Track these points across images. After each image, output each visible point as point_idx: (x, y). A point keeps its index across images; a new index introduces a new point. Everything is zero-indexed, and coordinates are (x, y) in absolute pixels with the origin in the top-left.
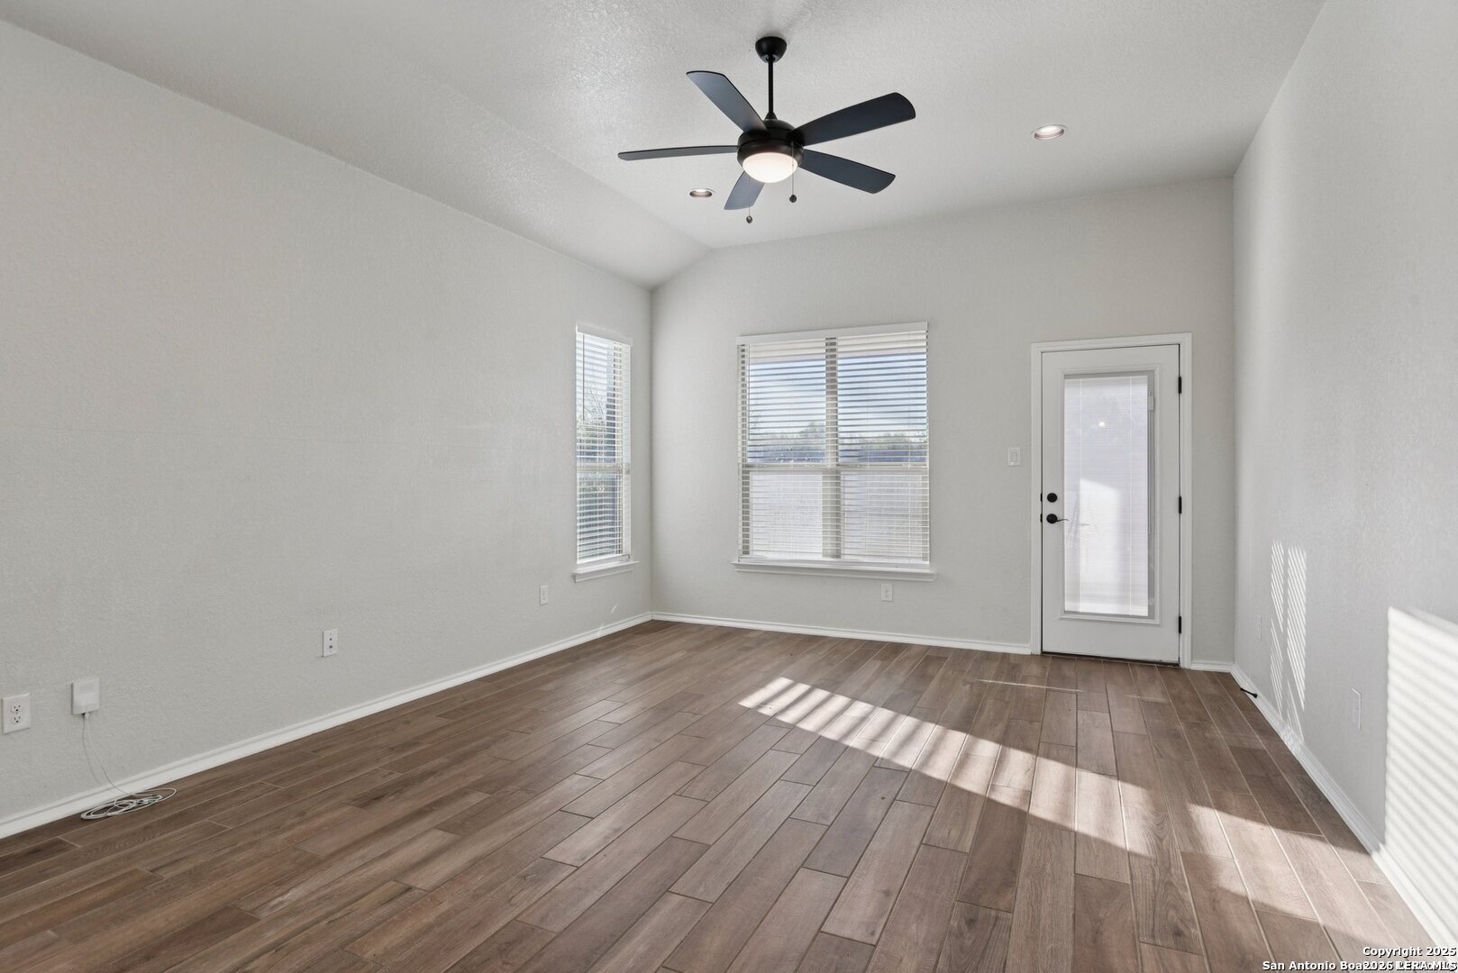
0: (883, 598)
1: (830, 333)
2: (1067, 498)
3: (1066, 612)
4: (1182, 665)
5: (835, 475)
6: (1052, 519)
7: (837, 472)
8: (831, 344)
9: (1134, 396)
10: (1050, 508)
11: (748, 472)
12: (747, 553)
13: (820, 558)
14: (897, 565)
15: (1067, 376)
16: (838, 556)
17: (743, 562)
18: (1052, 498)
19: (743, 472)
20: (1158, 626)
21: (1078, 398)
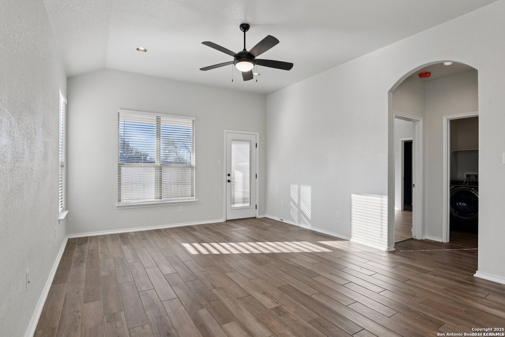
0: (180, 211)
1: (159, 115)
2: (232, 175)
3: (232, 208)
4: (257, 217)
5: (160, 169)
6: (229, 181)
7: (161, 167)
8: (158, 119)
9: (247, 146)
10: (228, 178)
11: (120, 167)
12: (120, 201)
13: (154, 200)
14: (183, 200)
15: (232, 140)
16: (161, 198)
17: (120, 205)
18: (229, 175)
19: (119, 167)
20: (252, 208)
21: (234, 146)
